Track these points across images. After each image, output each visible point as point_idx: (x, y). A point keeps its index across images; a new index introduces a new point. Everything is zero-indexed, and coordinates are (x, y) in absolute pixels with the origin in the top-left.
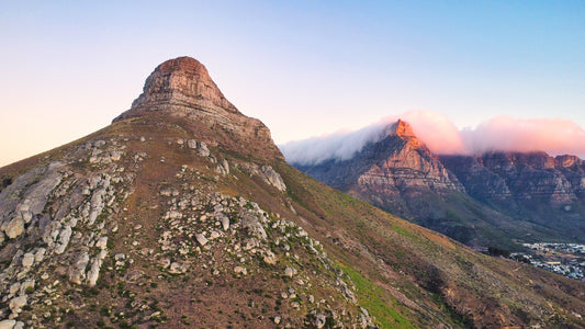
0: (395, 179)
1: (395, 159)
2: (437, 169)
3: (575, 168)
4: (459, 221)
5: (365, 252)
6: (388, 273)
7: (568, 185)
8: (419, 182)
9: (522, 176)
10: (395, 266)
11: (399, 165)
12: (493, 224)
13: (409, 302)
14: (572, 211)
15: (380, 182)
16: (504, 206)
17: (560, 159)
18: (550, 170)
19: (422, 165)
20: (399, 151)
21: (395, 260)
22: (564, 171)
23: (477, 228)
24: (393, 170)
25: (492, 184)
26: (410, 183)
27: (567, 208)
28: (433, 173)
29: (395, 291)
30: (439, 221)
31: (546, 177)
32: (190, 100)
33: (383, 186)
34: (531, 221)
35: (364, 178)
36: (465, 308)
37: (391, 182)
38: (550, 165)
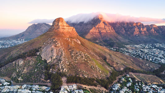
0: (98, 30)
1: (98, 25)
2: (108, 27)
3: (140, 25)
4: (112, 41)
5: (95, 55)
6: (98, 58)
7: (138, 30)
8: (104, 31)
9: (128, 28)
10: (99, 56)
11: (99, 27)
12: (120, 41)
13: (101, 63)
14: (138, 36)
15: (95, 31)
16: (123, 35)
17: (137, 23)
18: (134, 26)
19: (105, 27)
20: (100, 23)
21: (99, 55)
22: (137, 26)
23: (116, 42)
24: (98, 28)
25: (121, 30)
26: (102, 31)
27: (137, 36)
28: (107, 29)
29: (100, 61)
30: (108, 41)
31: (133, 28)
32: (63, 27)
33: (96, 32)
34: (128, 39)
35: (91, 31)
36: (109, 63)
37: (98, 31)
38: (135, 25)
